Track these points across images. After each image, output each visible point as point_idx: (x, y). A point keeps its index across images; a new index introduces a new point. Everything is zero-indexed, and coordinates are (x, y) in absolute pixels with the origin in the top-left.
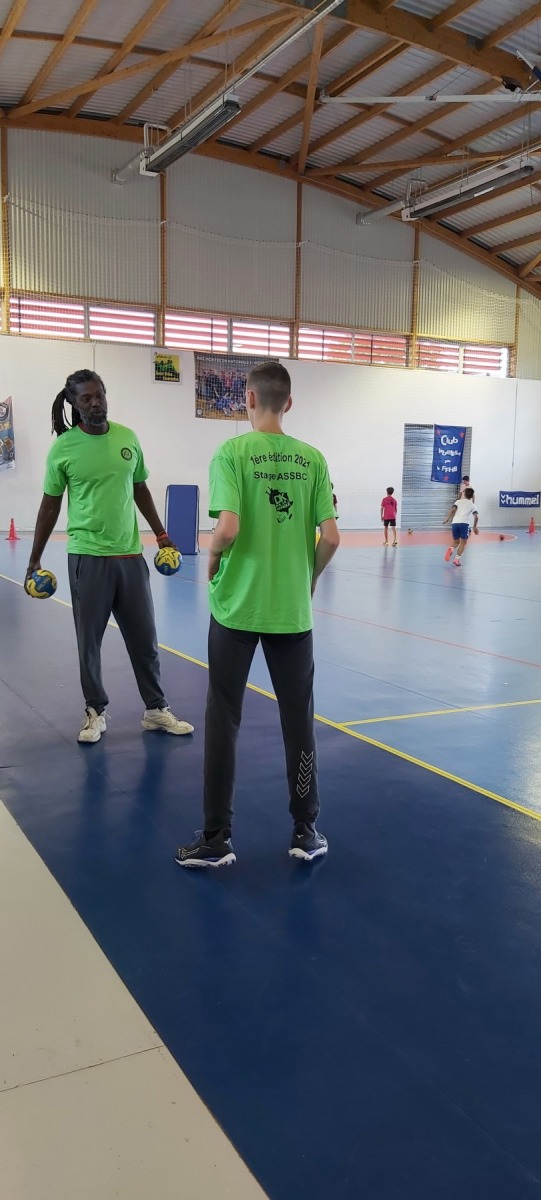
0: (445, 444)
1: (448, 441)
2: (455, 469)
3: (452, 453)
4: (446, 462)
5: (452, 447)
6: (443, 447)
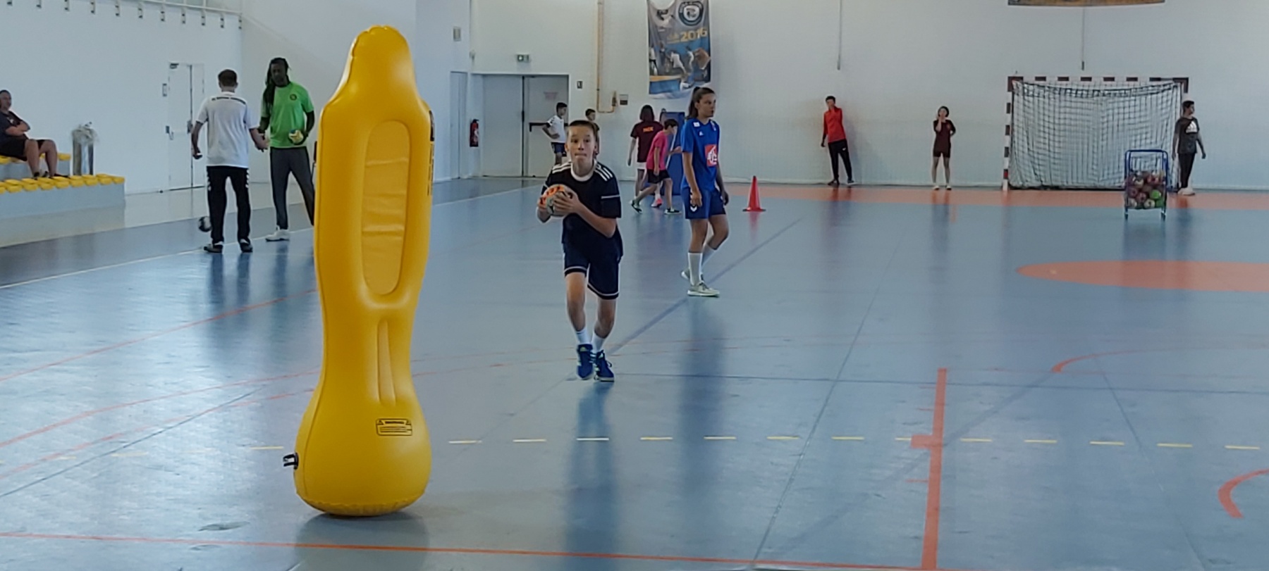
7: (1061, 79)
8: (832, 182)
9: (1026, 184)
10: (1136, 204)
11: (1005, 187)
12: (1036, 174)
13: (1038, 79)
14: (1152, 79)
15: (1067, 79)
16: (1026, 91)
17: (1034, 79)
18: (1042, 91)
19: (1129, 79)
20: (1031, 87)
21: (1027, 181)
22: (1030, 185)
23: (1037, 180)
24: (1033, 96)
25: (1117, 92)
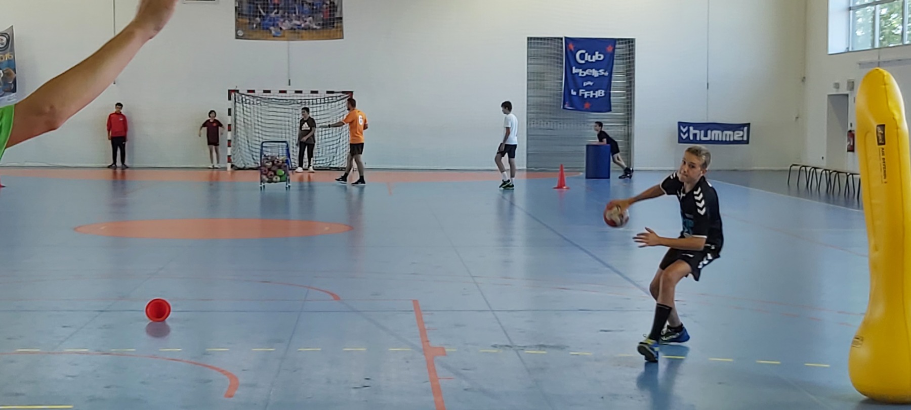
0: (583, 62)
1: (588, 57)
2: (600, 93)
3: (595, 73)
4: (585, 84)
5: (596, 65)
6: (579, 66)
7: (265, 91)
8: (111, 166)
9: (247, 166)
10: (267, 179)
11: (229, 168)
12: (253, 159)
13: (249, 91)
14: (328, 92)
15: (269, 92)
16: (244, 100)
17: (246, 91)
18: (255, 100)
19: (312, 92)
20: (247, 98)
21: (248, 164)
22: (250, 166)
23: (255, 163)
24: (249, 103)
25: (307, 101)
